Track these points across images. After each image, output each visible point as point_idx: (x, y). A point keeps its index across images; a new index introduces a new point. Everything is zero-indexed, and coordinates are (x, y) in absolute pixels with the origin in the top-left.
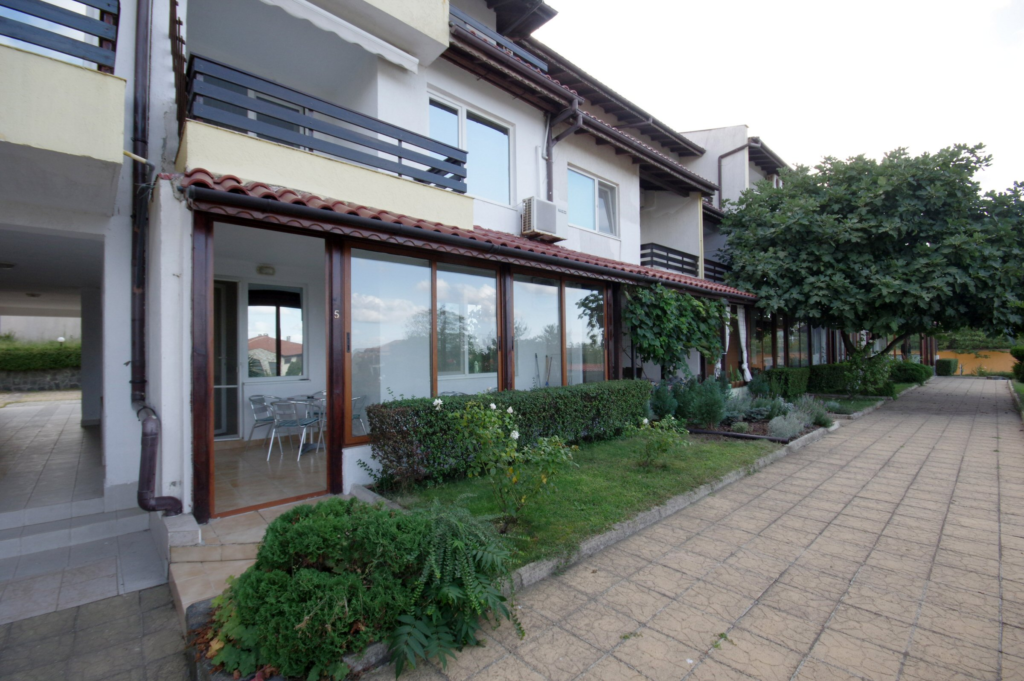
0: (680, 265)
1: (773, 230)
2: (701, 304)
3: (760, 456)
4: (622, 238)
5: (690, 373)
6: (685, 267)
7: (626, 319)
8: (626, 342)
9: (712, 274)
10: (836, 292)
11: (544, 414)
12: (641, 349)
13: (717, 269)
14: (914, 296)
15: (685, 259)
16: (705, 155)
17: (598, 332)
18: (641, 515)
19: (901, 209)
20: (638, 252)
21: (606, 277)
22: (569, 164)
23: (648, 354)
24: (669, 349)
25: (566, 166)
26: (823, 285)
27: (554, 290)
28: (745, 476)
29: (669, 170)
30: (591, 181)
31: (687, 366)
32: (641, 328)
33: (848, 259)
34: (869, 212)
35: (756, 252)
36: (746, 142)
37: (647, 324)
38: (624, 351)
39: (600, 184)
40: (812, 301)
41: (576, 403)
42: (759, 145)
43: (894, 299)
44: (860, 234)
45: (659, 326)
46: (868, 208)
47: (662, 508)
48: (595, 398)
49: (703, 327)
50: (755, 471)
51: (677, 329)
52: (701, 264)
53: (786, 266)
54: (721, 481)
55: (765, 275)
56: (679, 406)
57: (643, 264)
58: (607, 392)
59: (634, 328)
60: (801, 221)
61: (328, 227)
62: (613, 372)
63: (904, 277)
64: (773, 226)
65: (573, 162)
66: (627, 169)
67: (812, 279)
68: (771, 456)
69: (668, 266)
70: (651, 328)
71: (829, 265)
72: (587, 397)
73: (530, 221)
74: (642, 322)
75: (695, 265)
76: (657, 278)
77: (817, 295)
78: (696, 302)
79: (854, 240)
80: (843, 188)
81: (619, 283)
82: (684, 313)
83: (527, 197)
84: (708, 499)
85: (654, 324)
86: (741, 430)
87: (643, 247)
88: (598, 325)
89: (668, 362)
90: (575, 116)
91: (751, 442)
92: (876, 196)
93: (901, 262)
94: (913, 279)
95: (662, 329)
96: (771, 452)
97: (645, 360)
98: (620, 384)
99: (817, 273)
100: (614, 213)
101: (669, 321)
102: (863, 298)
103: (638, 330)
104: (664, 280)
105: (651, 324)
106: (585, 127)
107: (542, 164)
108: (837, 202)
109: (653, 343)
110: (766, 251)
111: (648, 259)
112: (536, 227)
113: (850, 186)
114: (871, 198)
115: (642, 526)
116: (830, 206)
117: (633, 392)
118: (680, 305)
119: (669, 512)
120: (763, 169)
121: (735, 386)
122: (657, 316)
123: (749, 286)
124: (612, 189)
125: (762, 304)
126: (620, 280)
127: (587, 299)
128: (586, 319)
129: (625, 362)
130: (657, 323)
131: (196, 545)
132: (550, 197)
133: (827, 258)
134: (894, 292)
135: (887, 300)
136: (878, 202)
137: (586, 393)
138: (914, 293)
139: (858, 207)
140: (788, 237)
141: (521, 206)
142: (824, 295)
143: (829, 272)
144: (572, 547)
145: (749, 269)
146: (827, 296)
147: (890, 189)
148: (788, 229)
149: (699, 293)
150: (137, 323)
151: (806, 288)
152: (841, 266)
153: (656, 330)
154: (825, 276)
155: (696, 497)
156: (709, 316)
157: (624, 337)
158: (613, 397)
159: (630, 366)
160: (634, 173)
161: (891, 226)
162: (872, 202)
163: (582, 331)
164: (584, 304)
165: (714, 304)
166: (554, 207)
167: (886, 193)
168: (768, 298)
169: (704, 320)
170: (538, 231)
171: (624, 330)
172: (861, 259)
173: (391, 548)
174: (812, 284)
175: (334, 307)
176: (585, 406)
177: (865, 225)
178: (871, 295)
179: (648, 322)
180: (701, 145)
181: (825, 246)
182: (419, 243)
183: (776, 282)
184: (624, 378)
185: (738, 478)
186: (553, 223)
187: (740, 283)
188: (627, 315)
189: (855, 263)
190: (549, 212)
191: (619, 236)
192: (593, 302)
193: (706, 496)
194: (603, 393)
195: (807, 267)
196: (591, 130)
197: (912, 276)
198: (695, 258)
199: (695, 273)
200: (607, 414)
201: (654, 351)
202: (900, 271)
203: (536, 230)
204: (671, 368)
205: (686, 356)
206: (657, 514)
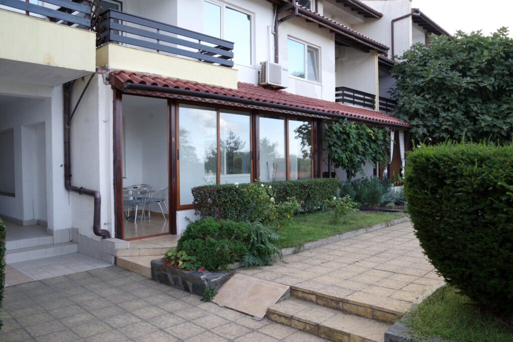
0: (362, 102)
1: (422, 80)
2: (372, 132)
3: (396, 219)
4: (323, 84)
5: (365, 174)
6: (366, 102)
7: (325, 140)
8: (325, 155)
9: (385, 107)
10: (458, 124)
11: (280, 195)
12: (334, 160)
13: (388, 103)
14: (499, 127)
15: (366, 97)
16: (382, 18)
17: (308, 148)
18: (330, 237)
19: (495, 72)
20: (334, 92)
21: (313, 115)
22: (288, 36)
23: (339, 163)
24: (351, 160)
25: (287, 37)
26: (450, 118)
27: (281, 122)
28: (386, 227)
29: (354, 38)
30: (303, 45)
31: (362, 170)
32: (334, 146)
33: (467, 100)
34: (478, 72)
35: (411, 95)
36: (410, 12)
37: (338, 144)
38: (324, 160)
39: (308, 46)
40: (443, 128)
41: (296, 190)
42: (419, 14)
43: (488, 129)
44: (473, 85)
45: (345, 145)
46: (478, 69)
47: (341, 236)
48: (307, 187)
49: (373, 145)
50: (391, 225)
51: (356, 147)
52: (377, 100)
53: (430, 105)
54: (372, 227)
55: (416, 111)
56: (357, 196)
57: (337, 101)
58: (314, 184)
59: (330, 146)
60: (438, 76)
61: (167, 95)
62: (317, 174)
63: (495, 115)
64: (423, 77)
65: (291, 35)
66: (326, 36)
67: (444, 114)
68: (402, 219)
69: (354, 103)
70: (340, 147)
71: (454, 106)
72: (302, 186)
73: (265, 77)
74: (335, 143)
75: (373, 102)
76: (344, 115)
77: (446, 125)
78: (369, 130)
79: (470, 88)
80: (465, 55)
81: (321, 119)
82: (361, 137)
83: (263, 60)
84: (365, 235)
85: (342, 144)
86: (390, 207)
87: (337, 89)
88: (307, 143)
89: (352, 168)
90: (293, 9)
91: (394, 213)
92: (482, 63)
93: (494, 106)
94: (500, 117)
95: (347, 148)
96: (402, 217)
97: (337, 166)
98: (321, 180)
99: (448, 110)
100: (318, 66)
101: (351, 142)
102: (472, 128)
103: (332, 148)
104: (349, 116)
105: (340, 144)
106: (300, 14)
107: (272, 37)
108: (462, 63)
109: (341, 156)
110: (418, 95)
111: (340, 97)
112: (269, 81)
113: (469, 53)
114: (480, 63)
115: (331, 242)
116: (458, 66)
117: (329, 185)
118: (359, 132)
119: (344, 238)
120: (424, 28)
121: (396, 185)
122: (344, 139)
123: (406, 118)
124: (317, 50)
125: (413, 130)
126: (322, 117)
127: (301, 127)
128: (300, 140)
129: (324, 169)
130: (344, 143)
131: (127, 249)
132: (276, 60)
133: (454, 102)
134: (488, 125)
135: (485, 130)
136: (483, 66)
137: (302, 184)
138: (500, 126)
139: (472, 69)
140: (431, 85)
141: (259, 66)
142: (449, 125)
143: (454, 110)
144: (301, 245)
145: (407, 106)
146: (452, 125)
147: (490, 58)
148: (432, 80)
149: (371, 124)
150: (67, 144)
151: (441, 120)
152: (462, 107)
153: (343, 148)
154: (452, 112)
155: (358, 233)
156: (377, 139)
157: (324, 152)
158: (317, 187)
159: (327, 171)
160: (331, 39)
161: (488, 82)
162: (479, 66)
163: (298, 148)
164: (299, 130)
165: (381, 131)
166: (280, 67)
167: (488, 61)
168: (417, 126)
169: (375, 142)
170: (270, 83)
171: (324, 147)
172: (474, 101)
173: (239, 231)
174: (443, 117)
175: (172, 136)
176: (302, 192)
177: (475, 80)
178: (477, 126)
179: (339, 143)
180: (379, 11)
181: (453, 94)
182: (216, 101)
183: (423, 116)
184: (324, 177)
185: (381, 227)
186: (279, 77)
187: (401, 115)
188: (326, 138)
189: (471, 103)
190: (277, 71)
191: (321, 82)
192: (305, 129)
193: (363, 233)
194: (312, 184)
195: (441, 107)
196: (303, 16)
197: (500, 115)
198: (373, 96)
199: (373, 107)
200: (313, 197)
201: (342, 161)
202: (493, 112)
203: (269, 83)
204: (353, 172)
205: (362, 165)
206: (338, 237)
